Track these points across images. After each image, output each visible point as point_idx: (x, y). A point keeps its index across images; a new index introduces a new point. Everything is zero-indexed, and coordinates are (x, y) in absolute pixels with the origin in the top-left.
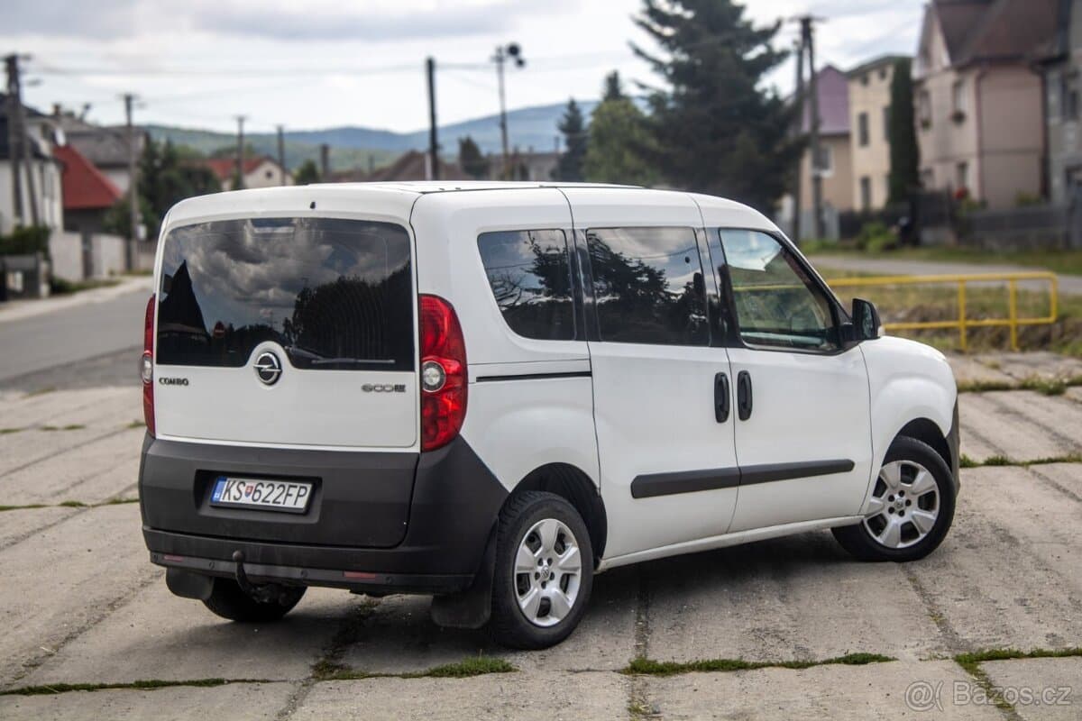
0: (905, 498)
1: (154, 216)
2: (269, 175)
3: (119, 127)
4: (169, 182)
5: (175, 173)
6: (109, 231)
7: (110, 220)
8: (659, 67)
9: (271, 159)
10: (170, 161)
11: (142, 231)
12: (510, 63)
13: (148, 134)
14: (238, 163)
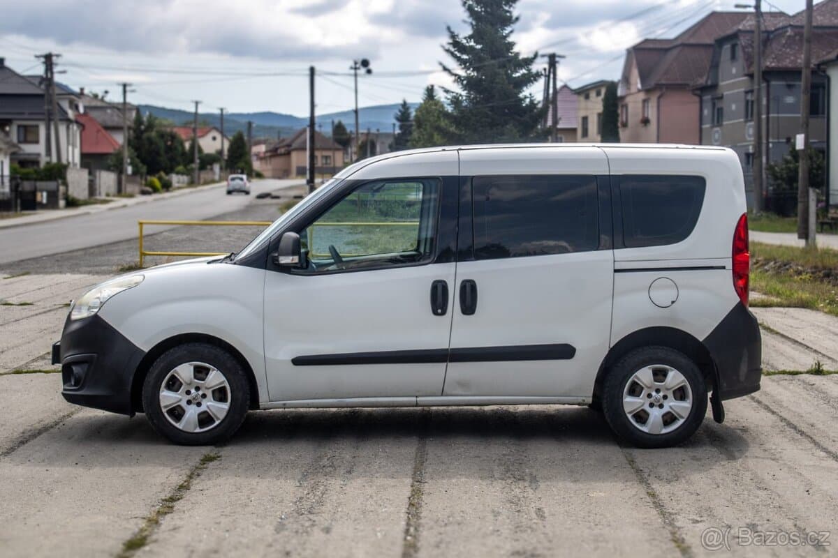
1: (137, 161)
2: (214, 139)
3: (119, 104)
4: (149, 139)
5: (153, 134)
6: (108, 169)
7: (110, 162)
8: (459, 79)
9: (216, 129)
10: (150, 126)
11: (130, 170)
12: (362, 71)
13: (138, 109)
14: (194, 130)
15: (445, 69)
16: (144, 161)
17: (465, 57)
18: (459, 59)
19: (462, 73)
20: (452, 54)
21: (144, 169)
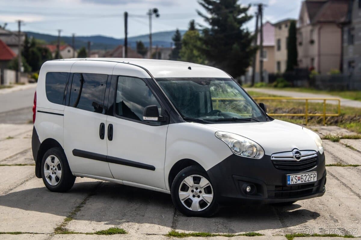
0: (198, 190)
1: (26, 64)
2: (69, 51)
3: (16, 32)
4: (33, 52)
5: (35, 49)
6: (10, 68)
7: (11, 64)
8: (207, 19)
9: (70, 45)
10: (33, 44)
11: (22, 69)
12: (154, 16)
13: (27, 34)
14: (58, 47)
15: (200, 14)
16: (30, 64)
17: (211, 7)
18: (207, 9)
19: (209, 16)
20: (204, 6)
21: (30, 69)
